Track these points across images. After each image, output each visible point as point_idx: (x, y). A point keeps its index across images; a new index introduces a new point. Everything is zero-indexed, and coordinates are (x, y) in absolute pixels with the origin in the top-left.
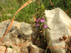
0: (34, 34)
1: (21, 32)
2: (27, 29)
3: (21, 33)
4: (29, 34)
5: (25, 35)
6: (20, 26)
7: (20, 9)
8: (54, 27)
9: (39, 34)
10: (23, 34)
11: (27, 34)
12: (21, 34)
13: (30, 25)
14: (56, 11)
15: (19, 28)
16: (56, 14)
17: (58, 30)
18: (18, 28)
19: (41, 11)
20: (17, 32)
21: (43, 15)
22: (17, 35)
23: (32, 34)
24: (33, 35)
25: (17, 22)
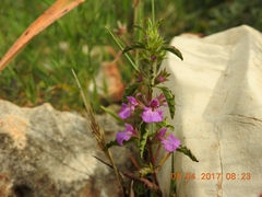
0: (108, 181)
1: (29, 168)
2: (68, 148)
3: (31, 174)
4: (77, 176)
5: (54, 187)
6: (23, 129)
7: (30, 36)
8: (216, 146)
9: (137, 181)
10: (41, 176)
11: (69, 180)
12: (29, 180)
13: (84, 125)
14: (234, 43)
15: (19, 142)
16: (230, 63)
17: (238, 163)
18: (16, 144)
19: (146, 60)
20: (11, 167)
21: (157, 82)
22: (10, 186)
23: (93, 180)
24: (99, 183)
25: (8, 104)
